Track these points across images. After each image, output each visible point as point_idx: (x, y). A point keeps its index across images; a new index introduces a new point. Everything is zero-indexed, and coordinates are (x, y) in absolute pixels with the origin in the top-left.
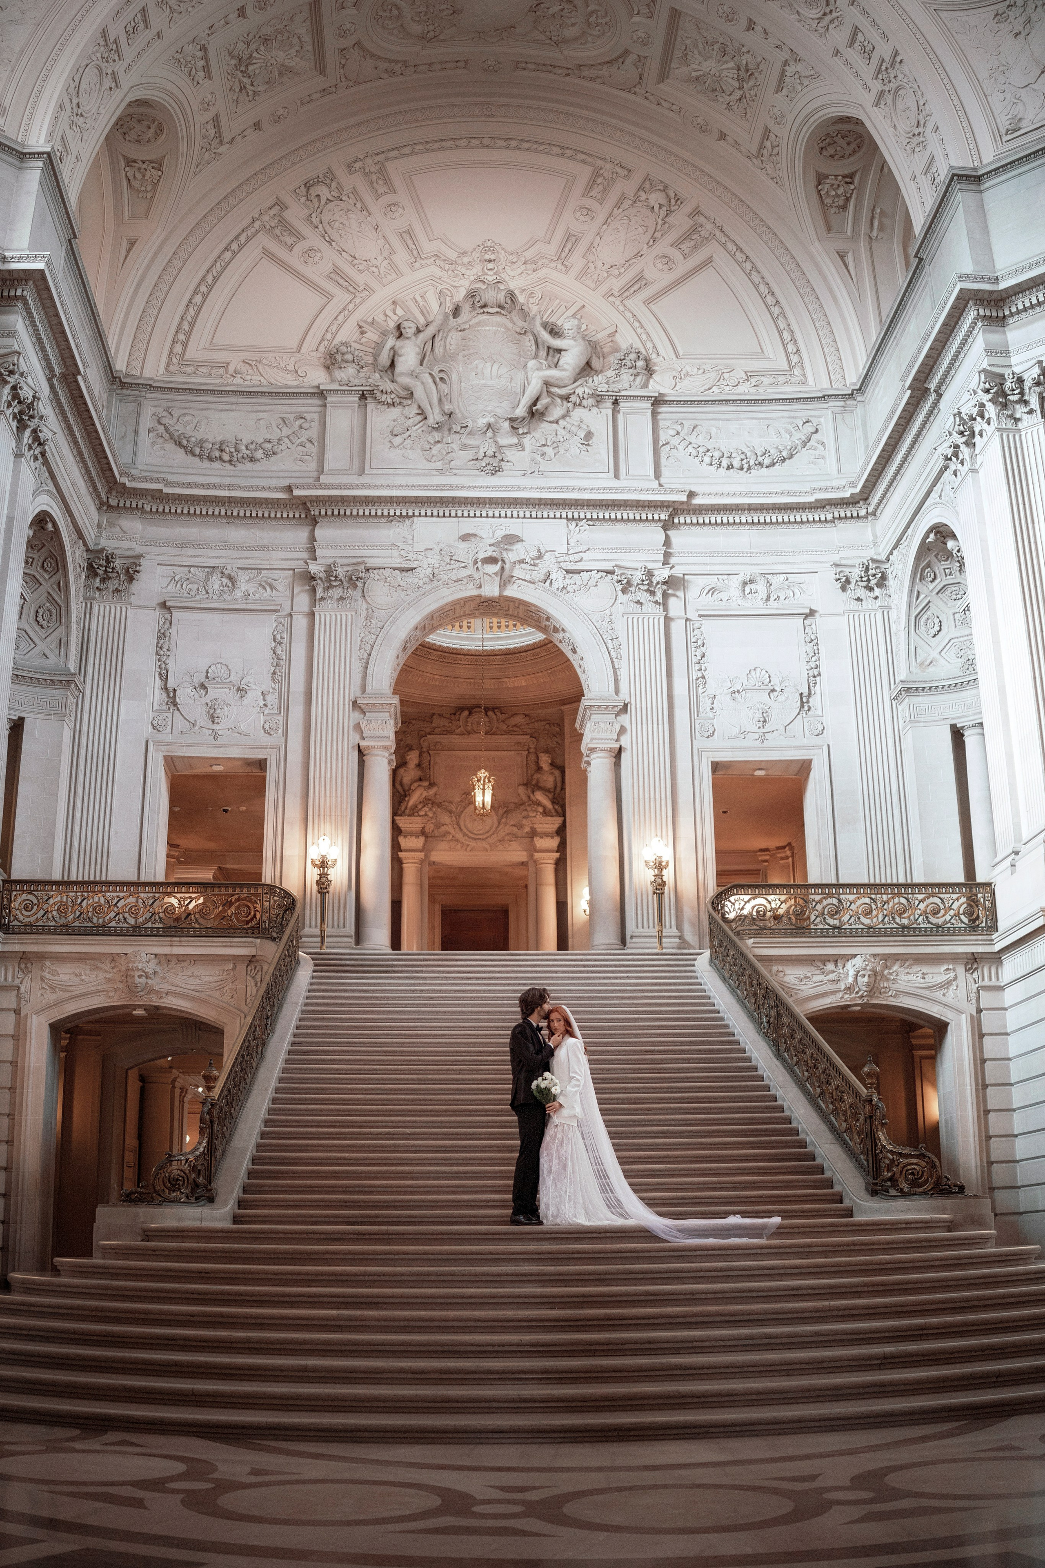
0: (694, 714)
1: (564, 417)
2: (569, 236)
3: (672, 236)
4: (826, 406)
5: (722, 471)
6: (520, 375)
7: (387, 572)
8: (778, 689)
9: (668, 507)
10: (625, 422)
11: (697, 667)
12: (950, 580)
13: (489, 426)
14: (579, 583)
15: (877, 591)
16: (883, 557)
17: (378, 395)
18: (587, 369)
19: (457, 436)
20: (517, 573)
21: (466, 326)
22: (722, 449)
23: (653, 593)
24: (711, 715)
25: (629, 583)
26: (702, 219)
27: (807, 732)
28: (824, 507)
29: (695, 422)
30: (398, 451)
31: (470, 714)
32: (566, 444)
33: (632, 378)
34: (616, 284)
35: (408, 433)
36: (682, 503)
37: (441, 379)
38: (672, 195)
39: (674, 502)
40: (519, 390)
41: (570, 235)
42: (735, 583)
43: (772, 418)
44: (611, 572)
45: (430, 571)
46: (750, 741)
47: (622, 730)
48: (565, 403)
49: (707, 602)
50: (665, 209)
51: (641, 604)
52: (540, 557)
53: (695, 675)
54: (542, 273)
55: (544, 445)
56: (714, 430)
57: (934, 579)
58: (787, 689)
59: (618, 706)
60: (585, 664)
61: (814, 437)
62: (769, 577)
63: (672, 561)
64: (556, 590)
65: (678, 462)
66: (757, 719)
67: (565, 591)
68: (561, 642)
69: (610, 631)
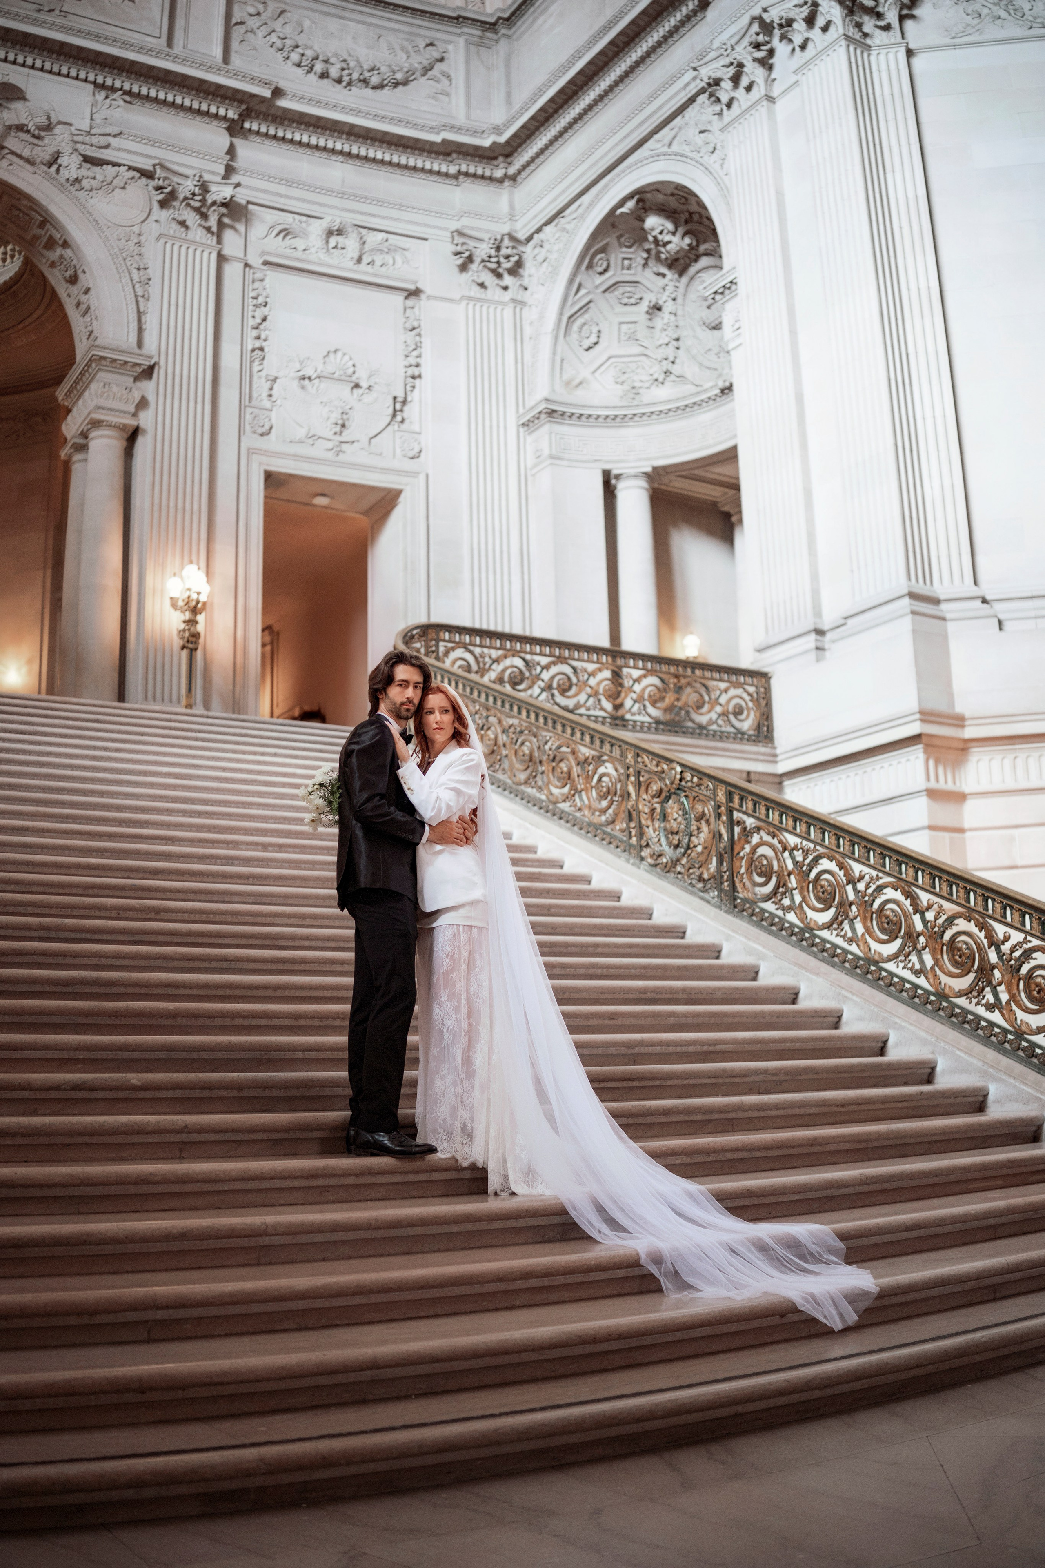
0: (245, 400)
4: (458, 31)
5: (312, 78)
8: (364, 384)
9: (241, 102)
11: (255, 333)
12: (627, 276)
14: (100, 177)
15: (508, 280)
16: (522, 235)
20: (12, 143)
22: (316, 48)
23: (204, 216)
24: (267, 404)
25: (172, 195)
27: (398, 451)
28: (449, 154)
29: (283, 6)
36: (263, 100)
39: (252, 96)
42: (317, 229)
43: (385, 28)
44: (148, 175)
46: (319, 450)
47: (143, 404)
49: (277, 247)
51: (187, 228)
52: (48, 127)
53: (250, 344)
56: (307, 23)
57: (606, 270)
58: (376, 388)
59: (140, 365)
60: (92, 299)
61: (438, 66)
62: (364, 231)
63: (235, 179)
64: (63, 180)
65: (255, 49)
66: (333, 420)
67: (77, 186)
68: (53, 265)
69: (137, 257)
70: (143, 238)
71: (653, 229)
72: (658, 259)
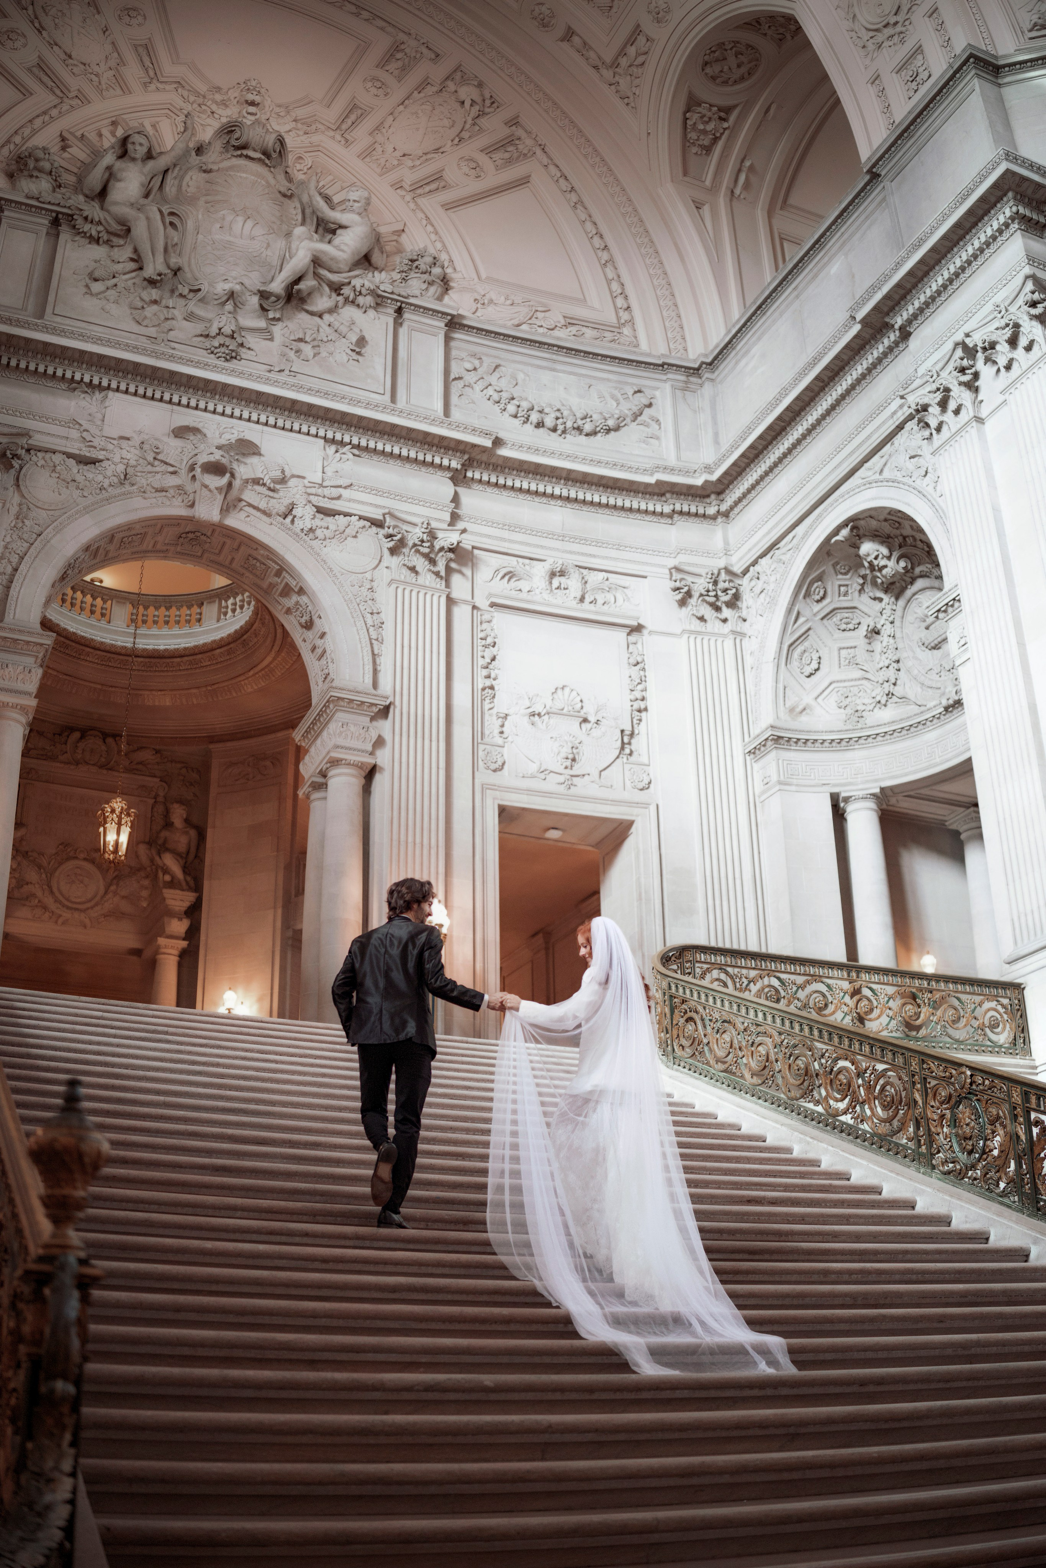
0: (477, 738)
1: (331, 311)
2: (353, 107)
3: (484, 141)
4: (664, 377)
5: (529, 427)
6: (279, 244)
7: (58, 458)
8: (592, 719)
9: (463, 452)
10: (410, 339)
11: (485, 672)
12: (844, 602)
13: (232, 295)
14: (333, 527)
15: (726, 612)
16: (738, 569)
17: (79, 221)
18: (365, 261)
19: (182, 302)
20: (249, 495)
21: (215, 167)
22: (531, 399)
23: (433, 562)
24: (500, 741)
25: (402, 543)
26: (520, 132)
27: (628, 783)
28: (663, 495)
29: (499, 362)
30: (95, 301)
31: (82, 737)
32: (330, 346)
33: (425, 286)
34: (409, 177)
35: (114, 281)
36: (484, 450)
37: (171, 224)
38: (487, 96)
39: (474, 446)
40: (275, 262)
41: (355, 107)
42: (540, 571)
43: (595, 378)
44: (378, 524)
45: (121, 468)
46: (551, 784)
47: (380, 742)
48: (334, 295)
49: (502, 589)
50: (477, 108)
51: (417, 573)
52: (283, 481)
53: (481, 683)
54: (316, 138)
55: (300, 340)
56: (521, 376)
57: (823, 598)
58: (604, 721)
59: (376, 705)
60: (328, 643)
61: (647, 411)
62: (585, 572)
63: (460, 525)
64: (298, 531)
65: (473, 402)
66: (563, 755)
67: (311, 535)
68: (288, 611)
69: (370, 602)
70: (375, 584)
71: (868, 555)
72: (874, 584)
